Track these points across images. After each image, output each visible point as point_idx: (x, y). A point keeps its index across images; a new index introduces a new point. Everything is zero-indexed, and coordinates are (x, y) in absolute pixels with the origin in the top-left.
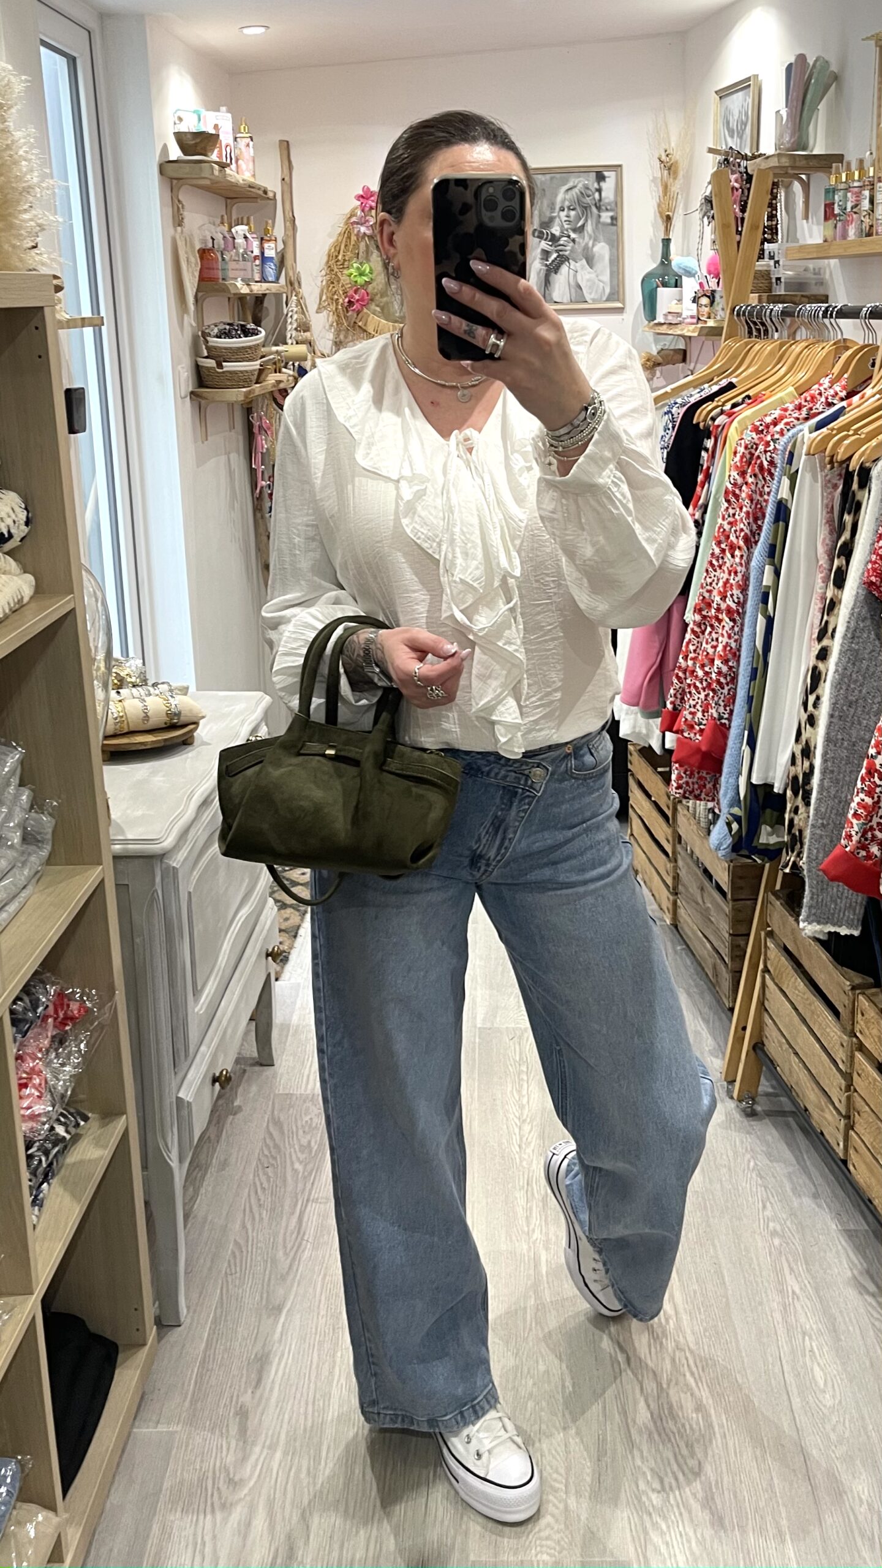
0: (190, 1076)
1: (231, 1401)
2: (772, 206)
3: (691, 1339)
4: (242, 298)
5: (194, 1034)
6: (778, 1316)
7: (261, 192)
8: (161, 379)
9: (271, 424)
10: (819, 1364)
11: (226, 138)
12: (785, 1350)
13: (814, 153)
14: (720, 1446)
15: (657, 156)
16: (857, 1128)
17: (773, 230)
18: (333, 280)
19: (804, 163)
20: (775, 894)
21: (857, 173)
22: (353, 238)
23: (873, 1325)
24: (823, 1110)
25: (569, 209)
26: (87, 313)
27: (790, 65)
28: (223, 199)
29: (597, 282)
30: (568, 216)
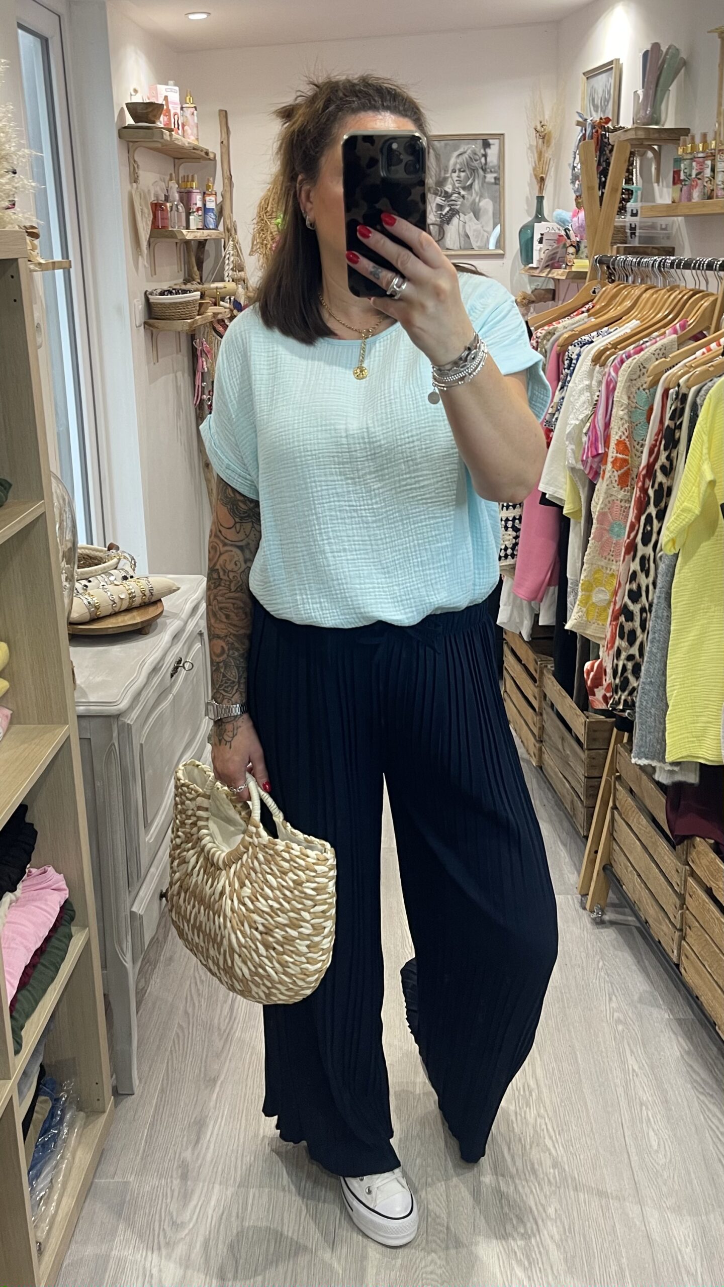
0: (141, 893)
1: (175, 1158)
2: (630, 172)
3: (549, 1108)
4: (187, 243)
5: (144, 858)
6: (620, 1090)
7: (203, 154)
8: (119, 310)
9: (211, 349)
10: (653, 1130)
11: (174, 108)
12: (626, 1116)
13: (667, 126)
15: (534, 126)
16: (688, 939)
18: (263, 228)
19: (656, 135)
20: (623, 746)
21: (701, 146)
23: (698, 1097)
24: (660, 923)
25: (460, 171)
26: (58, 257)
27: (647, 52)
28: (172, 160)
29: (482, 231)
30: (458, 177)
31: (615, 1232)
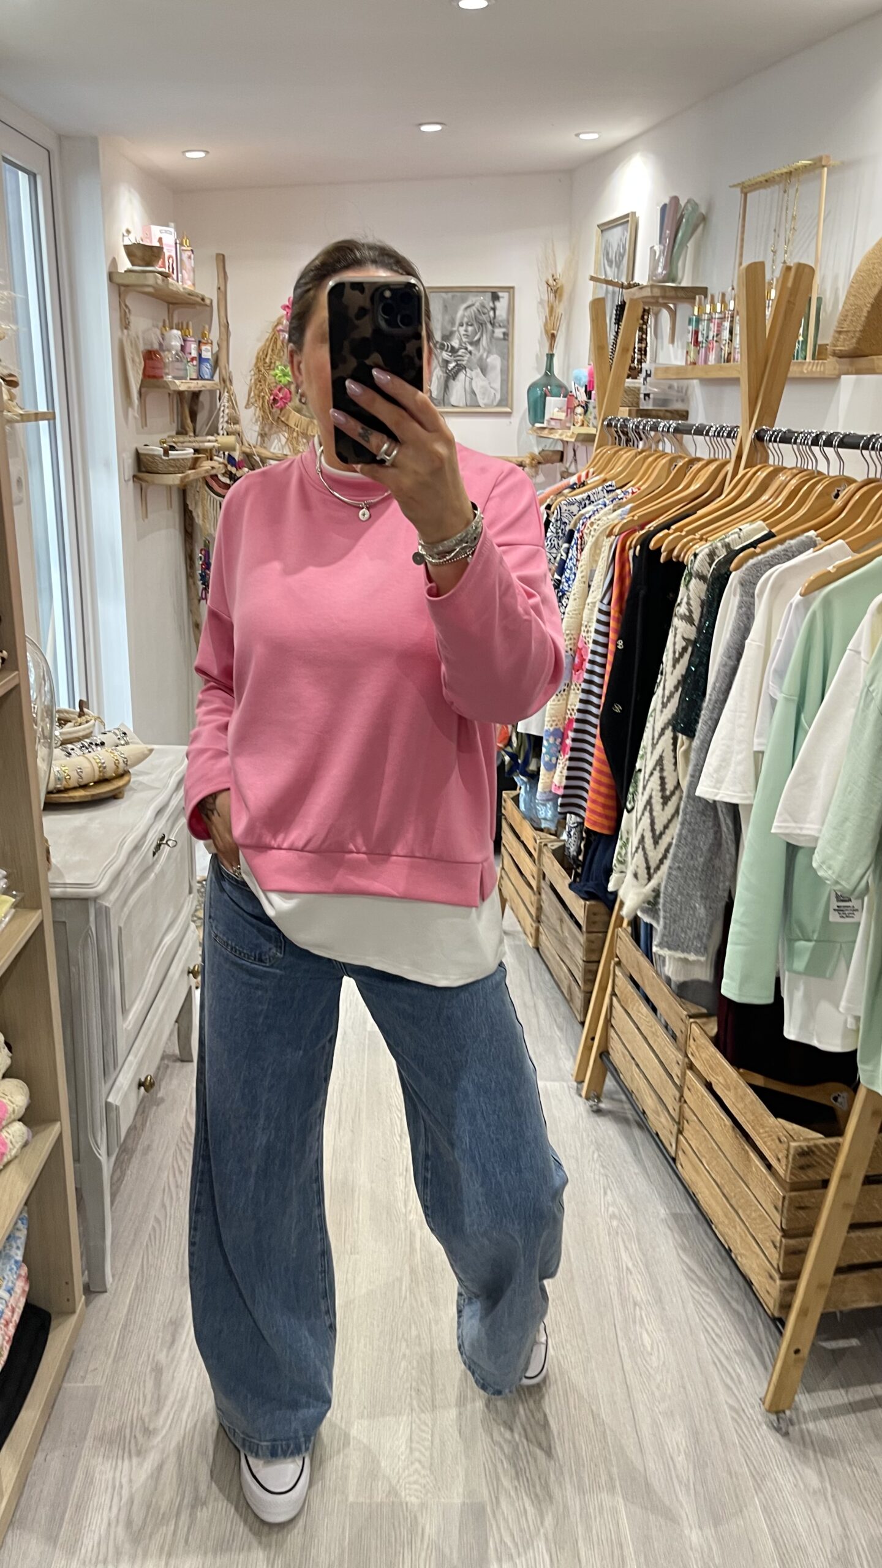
0: (117, 1083)
1: (149, 1360)
2: (643, 331)
4: (180, 394)
5: (122, 1044)
6: (614, 1289)
7: (199, 300)
10: (646, 1330)
11: (169, 251)
12: (619, 1316)
13: (683, 284)
14: (563, 1402)
15: (545, 280)
16: (686, 1133)
17: (643, 352)
18: (260, 379)
19: (672, 293)
21: (720, 306)
22: (279, 343)
23: (693, 1297)
24: (659, 1115)
25: (467, 324)
26: (42, 408)
27: (665, 206)
28: (166, 304)
29: (489, 389)
30: (466, 331)
31: (605, 1437)
